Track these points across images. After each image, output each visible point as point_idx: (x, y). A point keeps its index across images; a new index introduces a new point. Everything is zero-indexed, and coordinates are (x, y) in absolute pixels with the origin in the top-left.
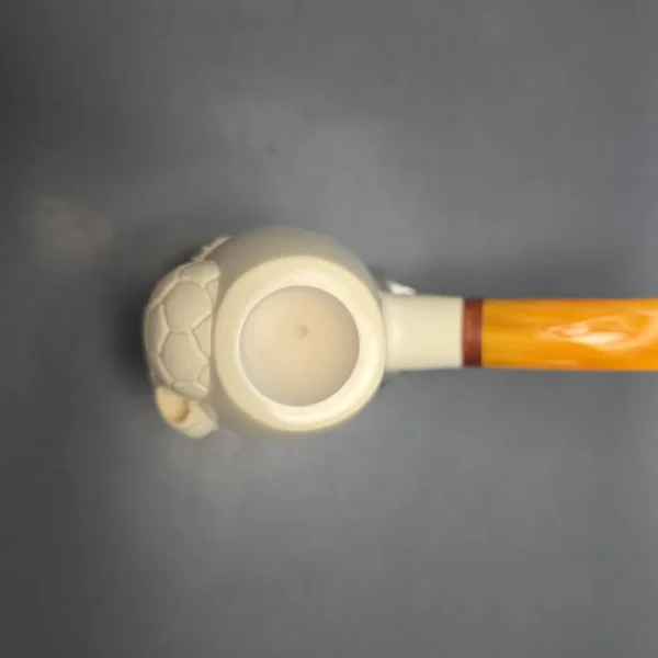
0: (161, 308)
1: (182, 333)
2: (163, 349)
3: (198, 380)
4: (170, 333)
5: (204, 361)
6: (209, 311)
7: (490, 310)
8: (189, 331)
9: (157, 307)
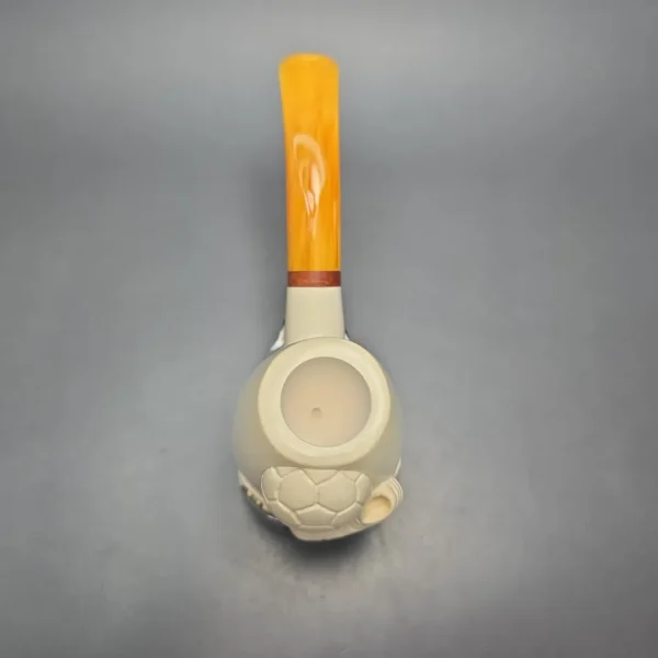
0: (299, 512)
1: (319, 494)
2: (332, 510)
3: (355, 481)
4: (319, 503)
5: (340, 474)
6: (301, 472)
7: (296, 266)
8: (317, 487)
9: (298, 517)
